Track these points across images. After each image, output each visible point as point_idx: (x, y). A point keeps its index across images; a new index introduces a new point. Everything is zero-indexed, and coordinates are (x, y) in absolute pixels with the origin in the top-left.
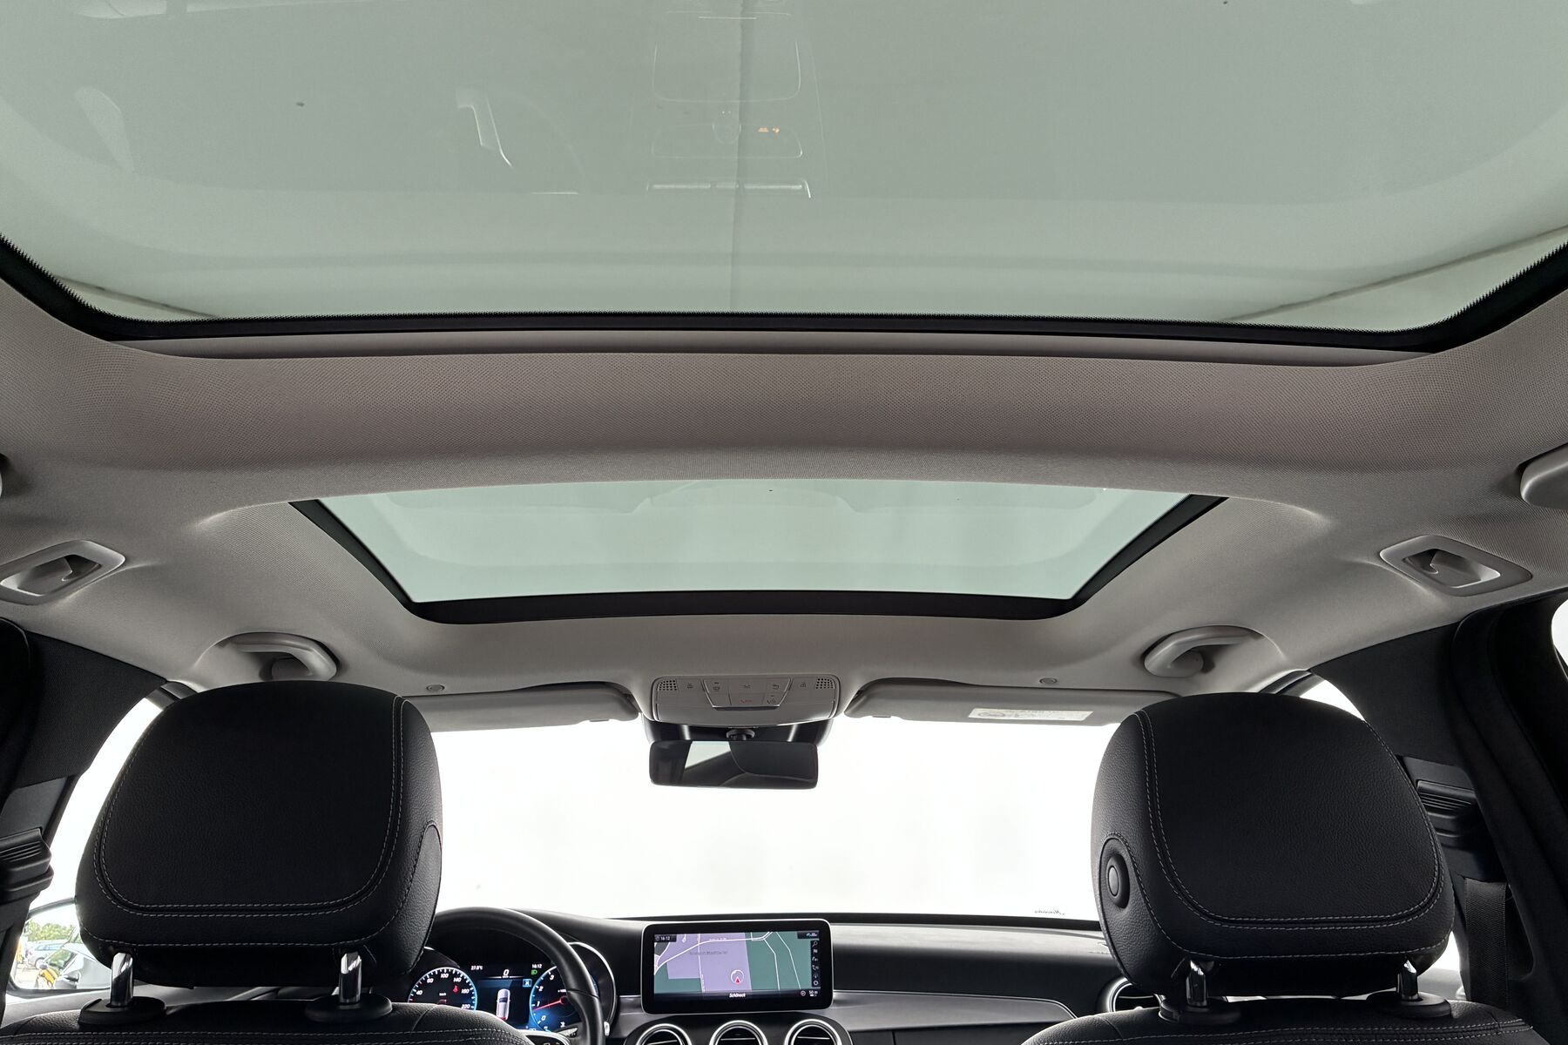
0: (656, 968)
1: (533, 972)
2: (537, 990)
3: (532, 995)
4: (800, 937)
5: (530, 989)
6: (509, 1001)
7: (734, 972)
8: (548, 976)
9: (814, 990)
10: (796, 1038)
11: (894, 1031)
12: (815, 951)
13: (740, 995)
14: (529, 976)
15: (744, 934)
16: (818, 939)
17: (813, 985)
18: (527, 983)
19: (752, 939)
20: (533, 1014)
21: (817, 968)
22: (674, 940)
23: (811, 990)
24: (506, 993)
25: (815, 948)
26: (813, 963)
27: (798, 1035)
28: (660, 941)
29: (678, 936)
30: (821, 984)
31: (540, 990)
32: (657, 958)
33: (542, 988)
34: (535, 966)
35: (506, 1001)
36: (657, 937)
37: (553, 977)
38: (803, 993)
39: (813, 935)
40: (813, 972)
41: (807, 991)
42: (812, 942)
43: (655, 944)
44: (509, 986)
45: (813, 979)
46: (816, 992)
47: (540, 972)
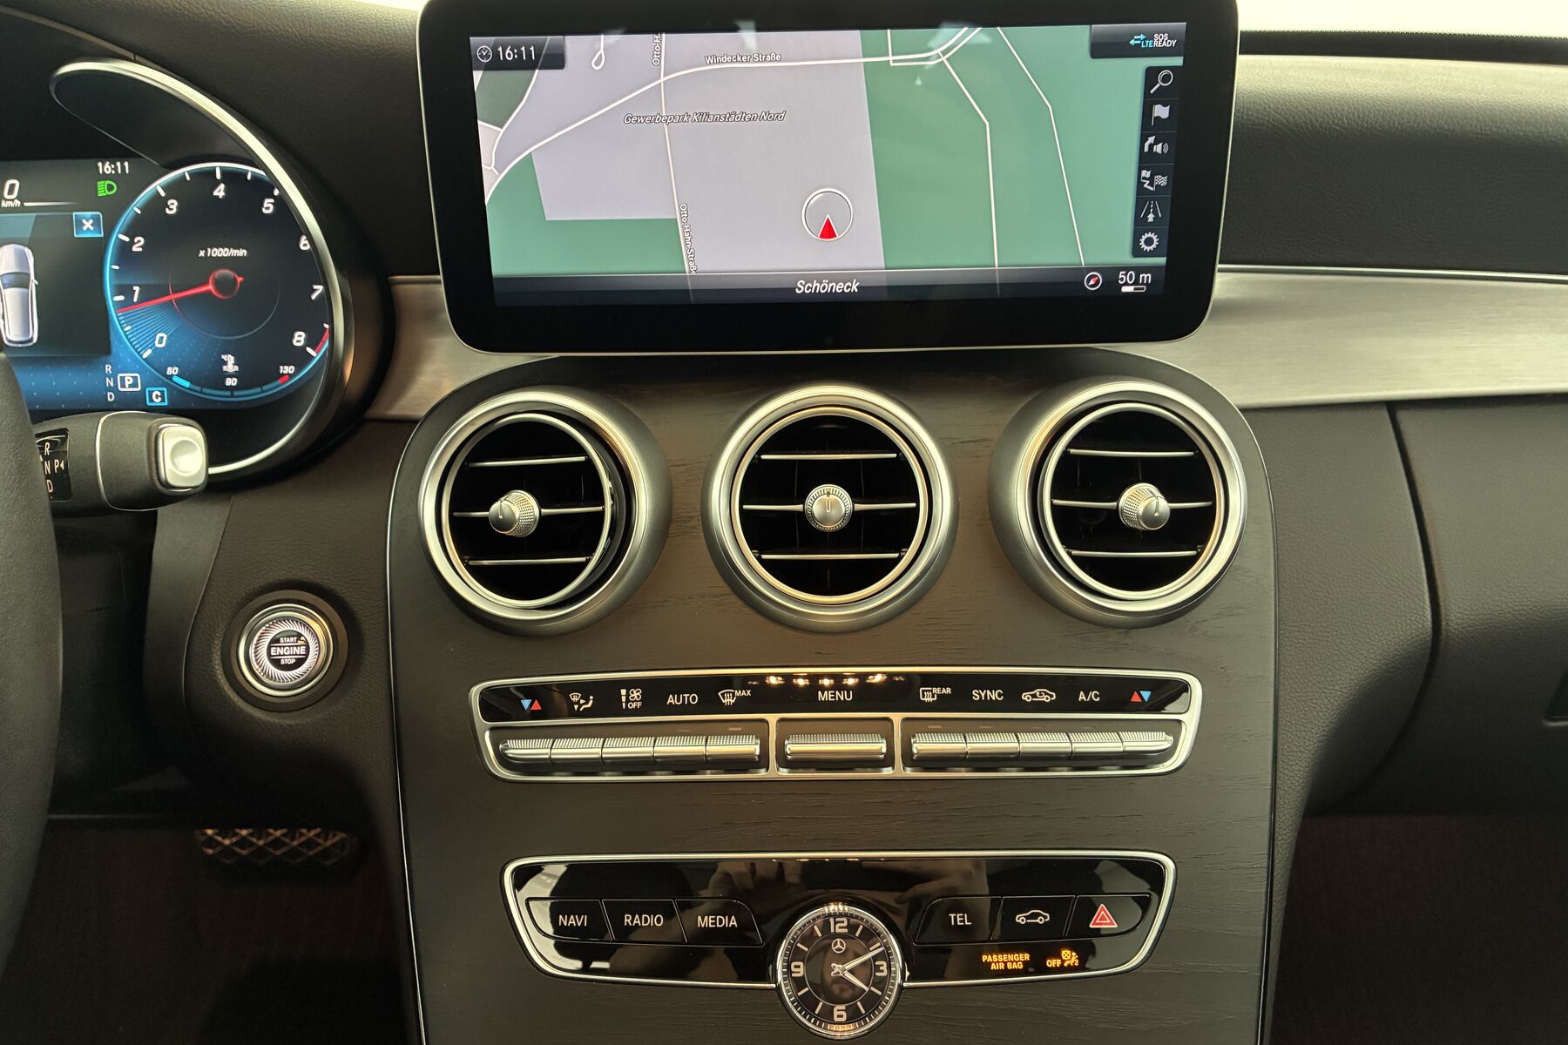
0: (492, 180)
1: (103, 189)
2: (124, 248)
3: (110, 267)
4: (1100, 50)
5: (99, 246)
6: (33, 282)
7: (815, 197)
8: (157, 203)
9: (1139, 270)
10: (1065, 454)
11: (1393, 407)
12: (1161, 111)
13: (839, 288)
14: (93, 203)
15: (853, 36)
16: (1178, 61)
17: (1137, 251)
18: (88, 225)
19: (891, 58)
20: (122, 328)
21: (1162, 180)
22: (556, 61)
23: (1127, 269)
24: (22, 259)
25: (1162, 97)
26: (1146, 160)
27: (1074, 443)
28: (496, 64)
29: (575, 46)
30: (1171, 247)
31: (136, 248)
32: (489, 136)
33: (140, 240)
34: (106, 168)
35: (26, 286)
36: (481, 45)
37: (173, 207)
38: (1092, 284)
39: (1161, 41)
40: (1142, 198)
41: (1111, 273)
42: (1151, 74)
43: (477, 76)
44: (27, 233)
45: (1140, 226)
46: (1146, 277)
47: (130, 187)
